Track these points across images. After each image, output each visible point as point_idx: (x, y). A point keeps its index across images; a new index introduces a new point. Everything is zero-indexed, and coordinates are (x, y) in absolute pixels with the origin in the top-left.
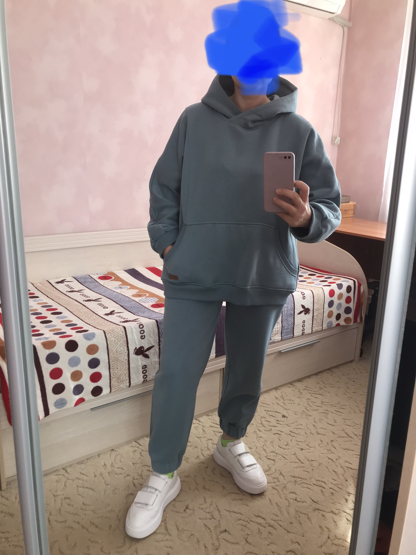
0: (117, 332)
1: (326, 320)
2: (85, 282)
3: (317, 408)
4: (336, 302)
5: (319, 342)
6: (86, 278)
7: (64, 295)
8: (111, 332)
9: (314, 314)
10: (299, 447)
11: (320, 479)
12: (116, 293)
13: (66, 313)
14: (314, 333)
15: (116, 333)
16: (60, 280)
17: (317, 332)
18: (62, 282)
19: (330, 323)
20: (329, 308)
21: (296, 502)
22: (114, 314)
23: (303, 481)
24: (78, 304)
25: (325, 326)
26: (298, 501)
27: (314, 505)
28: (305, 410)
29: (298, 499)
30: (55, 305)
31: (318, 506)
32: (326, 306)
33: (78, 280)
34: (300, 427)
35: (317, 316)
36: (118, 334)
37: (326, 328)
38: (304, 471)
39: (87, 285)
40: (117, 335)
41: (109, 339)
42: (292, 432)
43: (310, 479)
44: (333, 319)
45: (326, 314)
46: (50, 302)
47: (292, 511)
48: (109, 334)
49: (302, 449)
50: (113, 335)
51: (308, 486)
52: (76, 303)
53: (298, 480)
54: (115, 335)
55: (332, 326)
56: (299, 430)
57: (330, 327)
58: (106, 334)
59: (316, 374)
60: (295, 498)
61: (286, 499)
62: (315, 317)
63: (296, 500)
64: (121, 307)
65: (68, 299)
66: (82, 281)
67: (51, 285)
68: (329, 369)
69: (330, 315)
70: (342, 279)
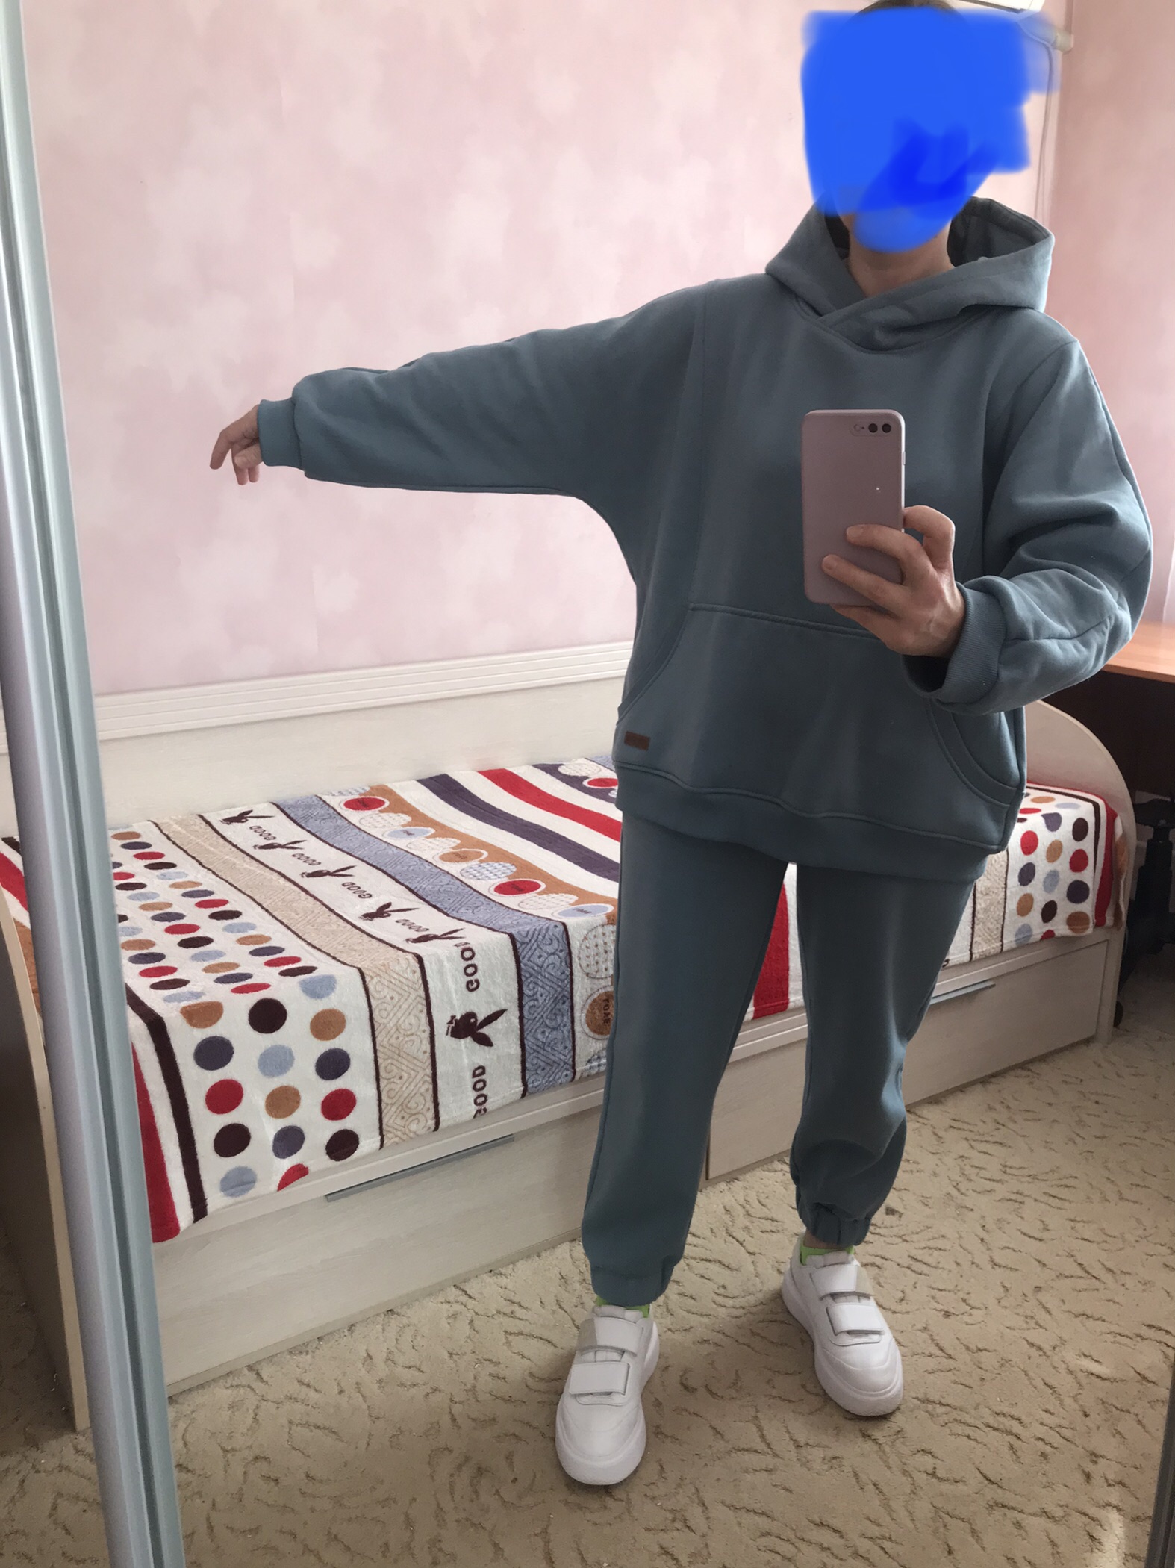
0: (397, 974)
1: (1014, 924)
2: (306, 818)
3: (989, 1185)
4: (1043, 867)
5: (993, 986)
6: (309, 806)
7: (247, 859)
8: (381, 973)
9: (978, 907)
10: (940, 1307)
11: (1006, 1410)
12: (395, 851)
13: (251, 914)
14: (979, 960)
15: (396, 976)
16: (235, 813)
17: (986, 958)
18: (241, 818)
19: (1026, 930)
20: (1022, 887)
21: (934, 1480)
22: (389, 915)
23: (956, 1414)
24: (288, 884)
25: (1009, 940)
26: (940, 1480)
27: (991, 1493)
28: (954, 1192)
29: (940, 1473)
30: (221, 891)
31: (1000, 1495)
32: (1014, 879)
33: (288, 811)
34: (940, 1243)
35: (986, 910)
36: (401, 979)
37: (1014, 945)
38: (955, 1382)
39: (312, 825)
40: (397, 983)
41: (376, 995)
42: (917, 1260)
43: (976, 1408)
44: (1035, 918)
45: (1012, 905)
46: (207, 881)
47: (923, 1508)
48: (376, 979)
49: (948, 1314)
50: (386, 983)
51: (969, 1431)
52: (282, 881)
53: (940, 1410)
54: (393, 981)
55: (1032, 940)
56: (936, 1253)
57: (1024, 943)
58: (367, 979)
59: (984, 1081)
60: (930, 1470)
61: (905, 1473)
62: (979, 916)
63: (934, 1474)
64: (408, 892)
65: (260, 869)
66: (297, 814)
67: (209, 829)
68: (1022, 1066)
69: (1025, 906)
70: (1060, 799)
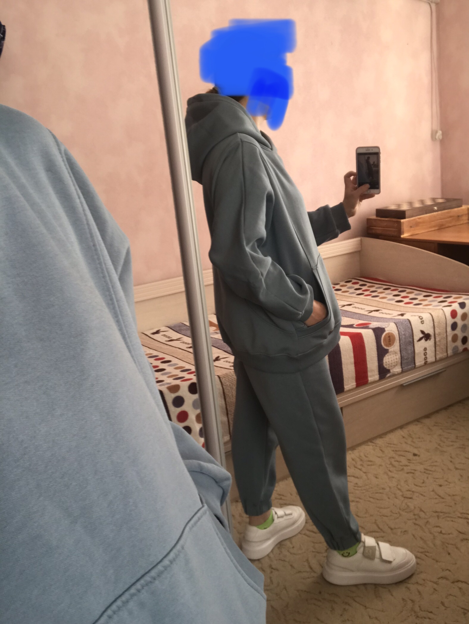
1: (451, 345)
3: (451, 443)
4: (460, 323)
5: (446, 370)
9: (437, 340)
10: (438, 484)
11: (464, 512)
14: (439, 361)
16: (155, 331)
17: (442, 360)
18: (157, 332)
19: (455, 349)
20: (453, 331)
21: (441, 535)
22: (220, 360)
23: (447, 515)
24: (183, 351)
25: (450, 352)
26: (444, 534)
27: (462, 536)
28: (439, 447)
29: (443, 532)
30: (161, 355)
31: (465, 537)
32: (449, 329)
33: (173, 329)
34: (435, 464)
35: (440, 341)
36: (232, 378)
37: (452, 354)
38: (446, 506)
39: (183, 332)
41: (225, 384)
42: (427, 470)
43: (454, 512)
44: (459, 343)
45: (450, 338)
46: (155, 353)
47: (438, 542)
48: (224, 379)
49: (441, 486)
50: (227, 380)
51: (452, 519)
52: (181, 350)
53: (441, 514)
54: (230, 379)
55: (459, 352)
56: (434, 467)
57: (456, 353)
58: (221, 379)
59: (446, 408)
60: (440, 531)
61: (431, 533)
62: (438, 343)
63: (441, 532)
64: (224, 352)
65: (171, 348)
66: (177, 329)
67: (148, 337)
69: (455, 338)
70: (464, 297)
